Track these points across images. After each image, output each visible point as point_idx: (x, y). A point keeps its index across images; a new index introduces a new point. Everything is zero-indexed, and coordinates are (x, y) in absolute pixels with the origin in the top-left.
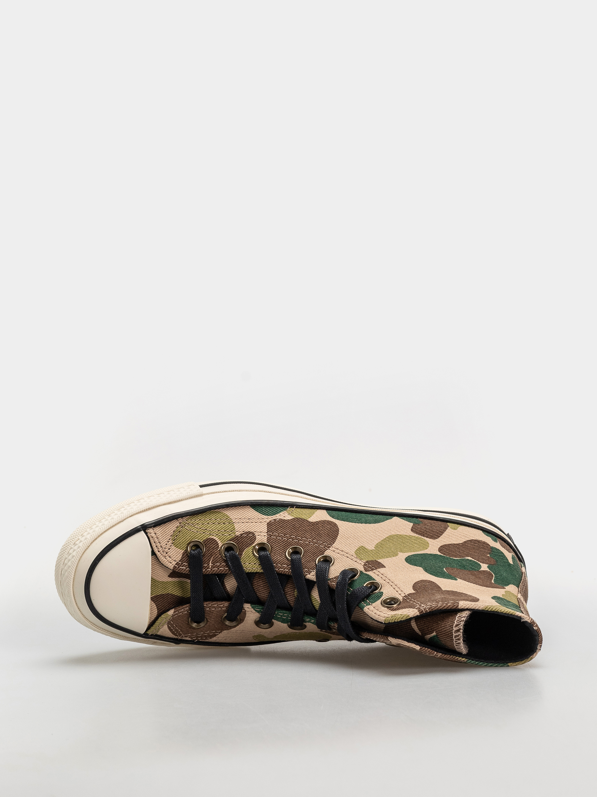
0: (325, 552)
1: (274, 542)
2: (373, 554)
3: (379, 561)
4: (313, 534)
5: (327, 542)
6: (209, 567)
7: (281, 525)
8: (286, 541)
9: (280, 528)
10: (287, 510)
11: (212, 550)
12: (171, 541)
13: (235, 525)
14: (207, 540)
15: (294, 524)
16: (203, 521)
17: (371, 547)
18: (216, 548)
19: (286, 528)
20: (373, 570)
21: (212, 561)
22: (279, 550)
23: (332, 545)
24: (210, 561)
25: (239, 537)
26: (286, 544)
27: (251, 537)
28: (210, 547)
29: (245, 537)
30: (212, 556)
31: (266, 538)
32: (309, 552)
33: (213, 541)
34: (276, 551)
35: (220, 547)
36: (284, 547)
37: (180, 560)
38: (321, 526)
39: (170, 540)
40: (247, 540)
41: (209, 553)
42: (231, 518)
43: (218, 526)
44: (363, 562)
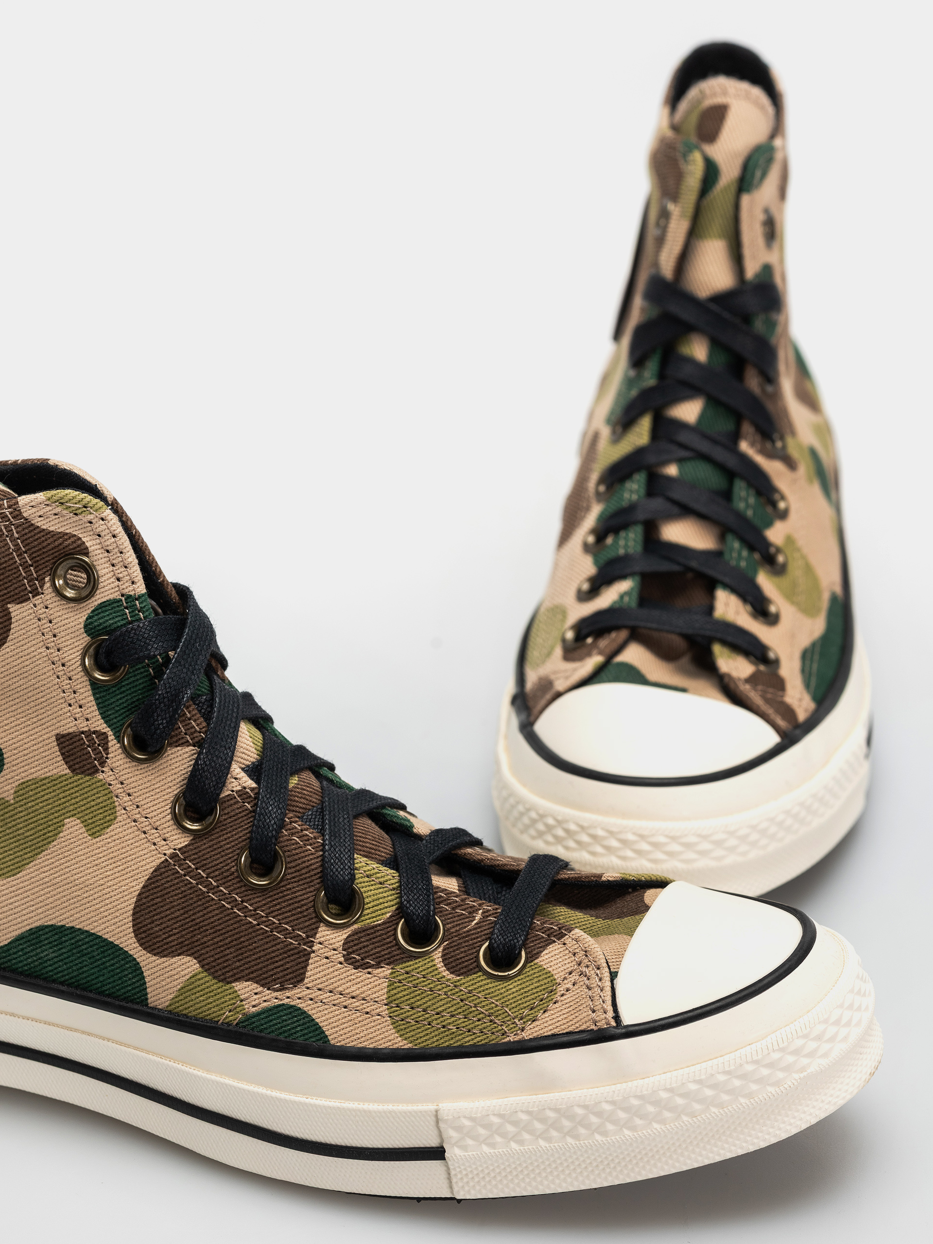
0: (186, 843)
1: (304, 916)
2: (73, 801)
3: (64, 769)
4: (201, 914)
5: (173, 874)
6: (483, 913)
7: (270, 967)
8: (272, 912)
9: (277, 959)
10: (244, 1014)
11: (464, 945)
12: (561, 989)
13: (386, 996)
14: (468, 971)
15: (239, 961)
16: (463, 1025)
17: (73, 828)
18: (452, 947)
19: (262, 953)
20: (89, 733)
21: (473, 921)
22: (299, 891)
23: (163, 862)
24: (477, 924)
25: (385, 960)
26: (276, 905)
27: (357, 950)
28: (465, 952)
29: (371, 955)
30: (468, 931)
31: (318, 936)
32: (226, 855)
33: (454, 964)
34: (306, 889)
35: (441, 949)
36: (283, 897)
37: (550, 944)
38: (175, 934)
39: (562, 992)
40: (367, 946)
41: (472, 940)
42: (389, 1019)
43: (429, 1003)
44: (105, 776)
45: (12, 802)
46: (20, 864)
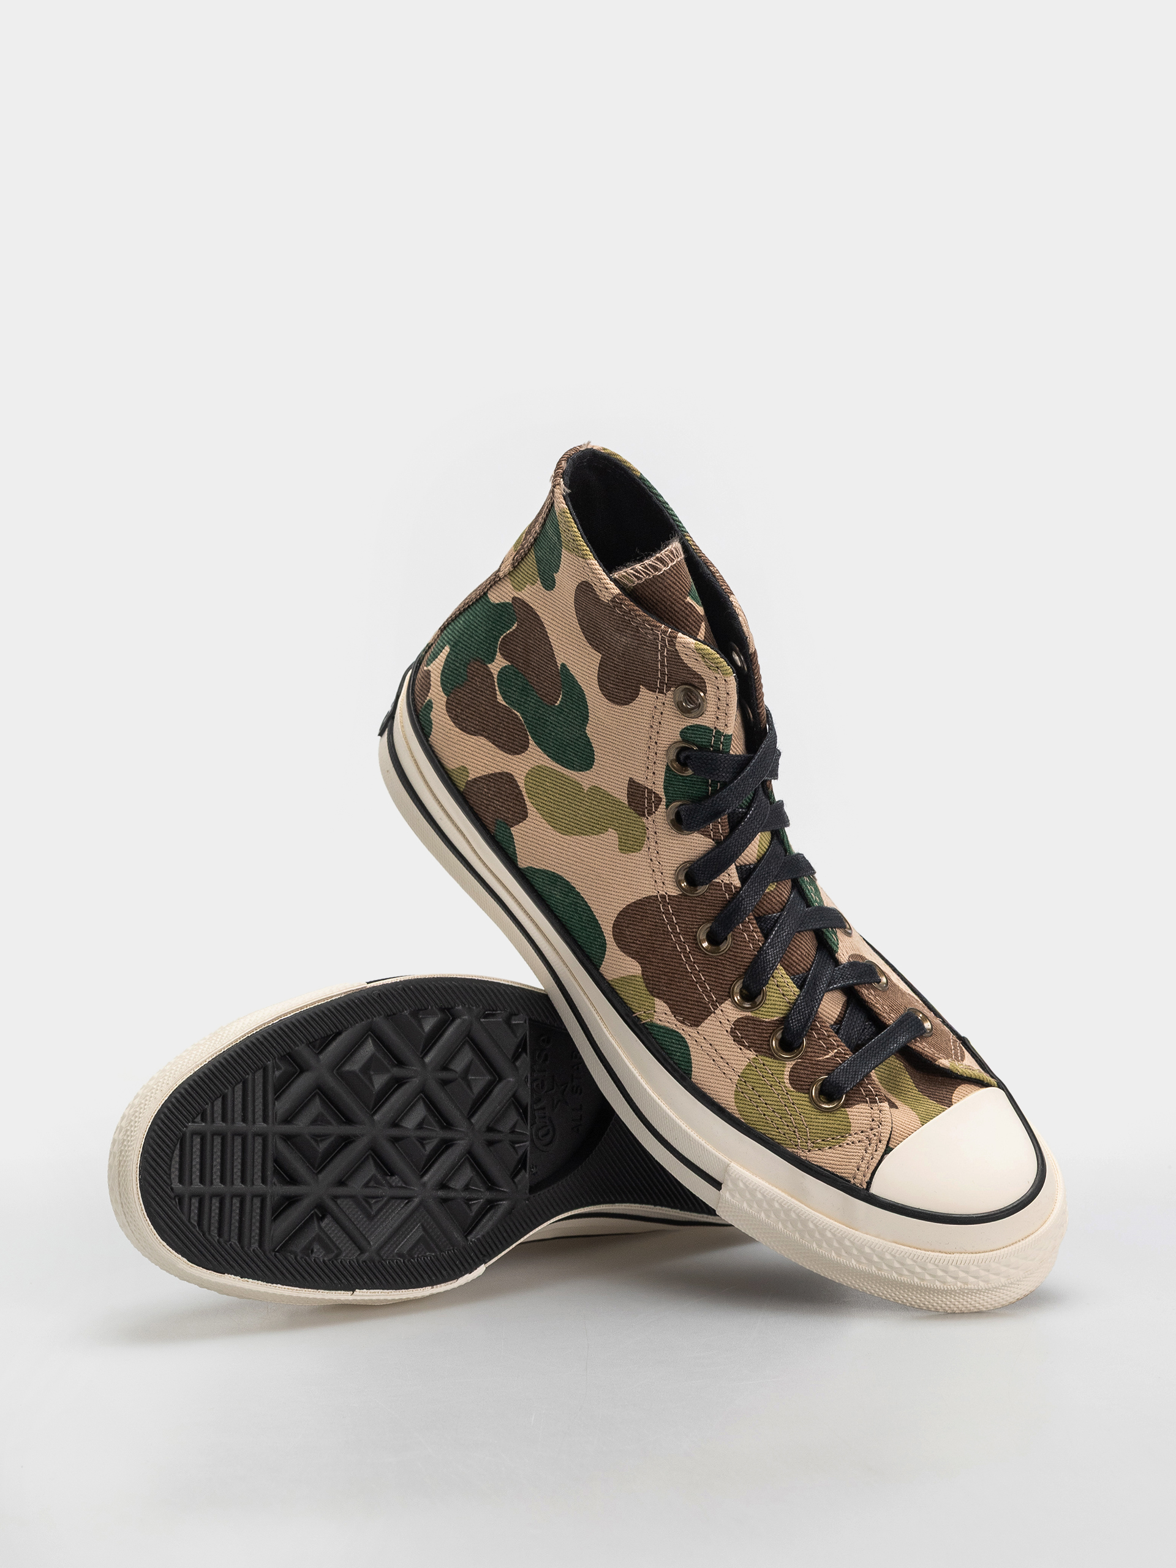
0: (675, 894)
1: (722, 987)
2: (620, 822)
3: (625, 800)
4: (660, 943)
5: (657, 908)
6: (837, 1053)
7: (683, 1004)
8: (704, 971)
9: (690, 1002)
10: (651, 1021)
11: (809, 1069)
12: (850, 1139)
13: (741, 1071)
14: (801, 1089)
15: (667, 987)
16: (777, 1122)
17: (611, 836)
18: (801, 1065)
19: (683, 992)
20: (650, 792)
21: (826, 1055)
22: (728, 969)
23: (654, 896)
24: (827, 1059)
25: (755, 1047)
26: (709, 968)
27: (742, 1030)
28: (808, 1074)
29: (749, 1039)
30: (818, 1061)
31: (723, 1005)
32: (696, 918)
33: (795, 1078)
34: (733, 970)
35: (794, 1063)
36: (717, 966)
37: (864, 1102)
38: (637, 944)
39: (848, 1142)
40: (750, 1031)
41: (817, 1069)
42: (735, 1086)
43: (765, 1094)
44: (648, 821)
45: (585, 792)
46: (569, 831)
